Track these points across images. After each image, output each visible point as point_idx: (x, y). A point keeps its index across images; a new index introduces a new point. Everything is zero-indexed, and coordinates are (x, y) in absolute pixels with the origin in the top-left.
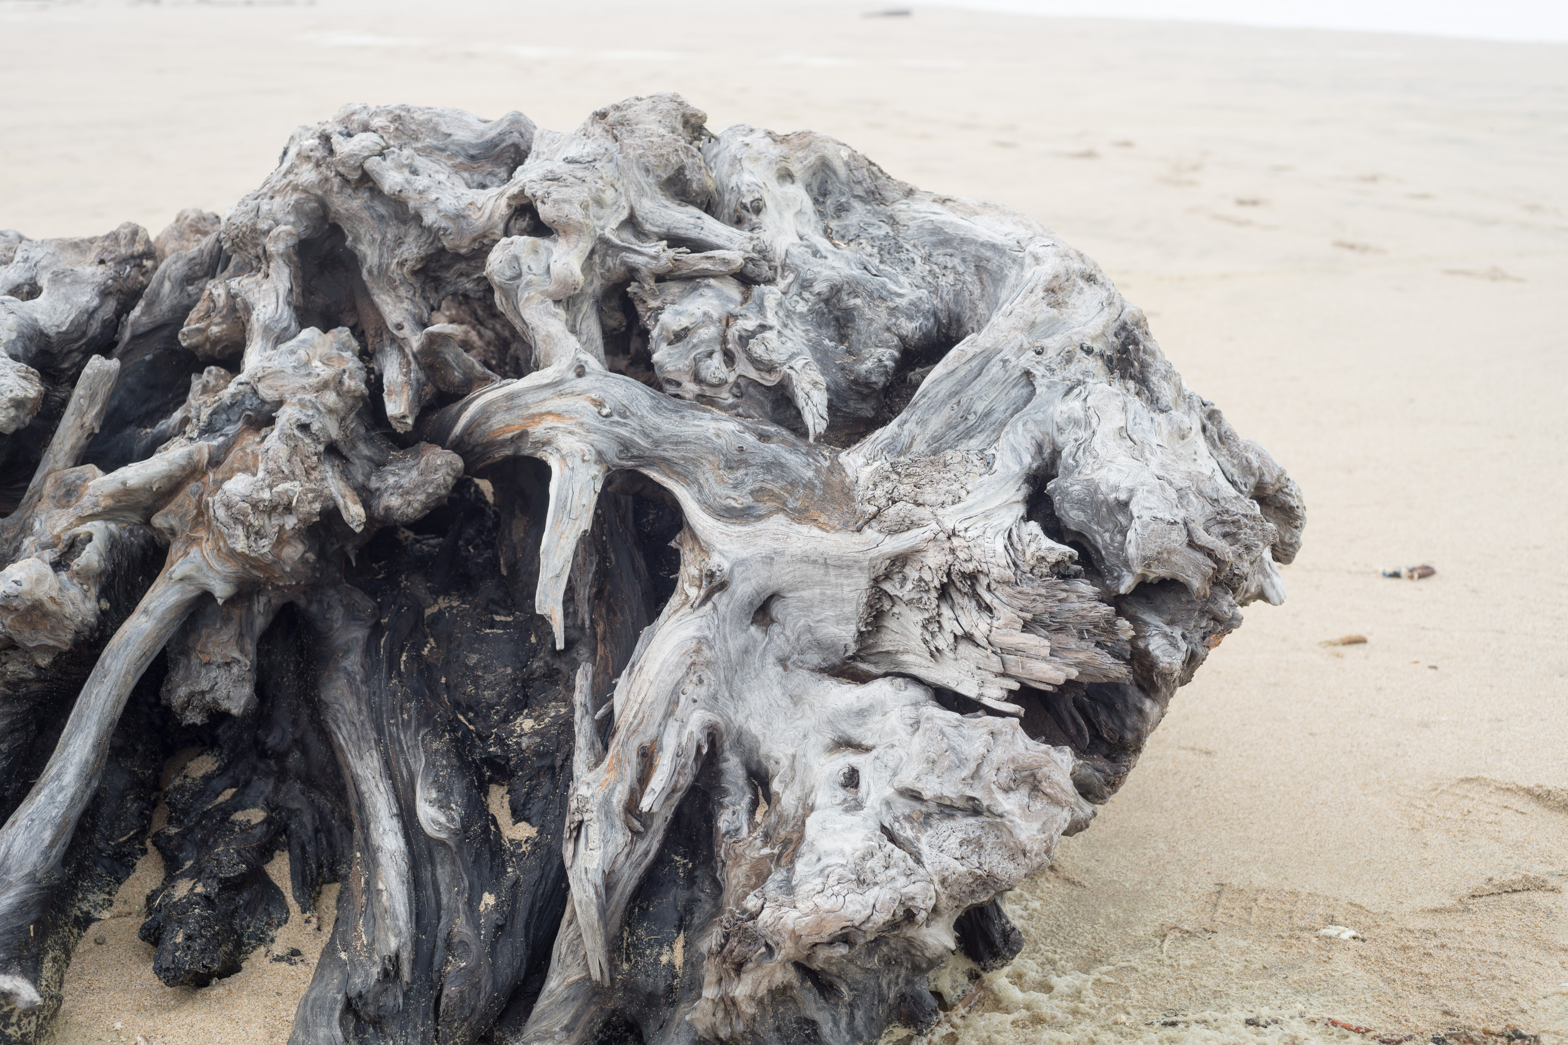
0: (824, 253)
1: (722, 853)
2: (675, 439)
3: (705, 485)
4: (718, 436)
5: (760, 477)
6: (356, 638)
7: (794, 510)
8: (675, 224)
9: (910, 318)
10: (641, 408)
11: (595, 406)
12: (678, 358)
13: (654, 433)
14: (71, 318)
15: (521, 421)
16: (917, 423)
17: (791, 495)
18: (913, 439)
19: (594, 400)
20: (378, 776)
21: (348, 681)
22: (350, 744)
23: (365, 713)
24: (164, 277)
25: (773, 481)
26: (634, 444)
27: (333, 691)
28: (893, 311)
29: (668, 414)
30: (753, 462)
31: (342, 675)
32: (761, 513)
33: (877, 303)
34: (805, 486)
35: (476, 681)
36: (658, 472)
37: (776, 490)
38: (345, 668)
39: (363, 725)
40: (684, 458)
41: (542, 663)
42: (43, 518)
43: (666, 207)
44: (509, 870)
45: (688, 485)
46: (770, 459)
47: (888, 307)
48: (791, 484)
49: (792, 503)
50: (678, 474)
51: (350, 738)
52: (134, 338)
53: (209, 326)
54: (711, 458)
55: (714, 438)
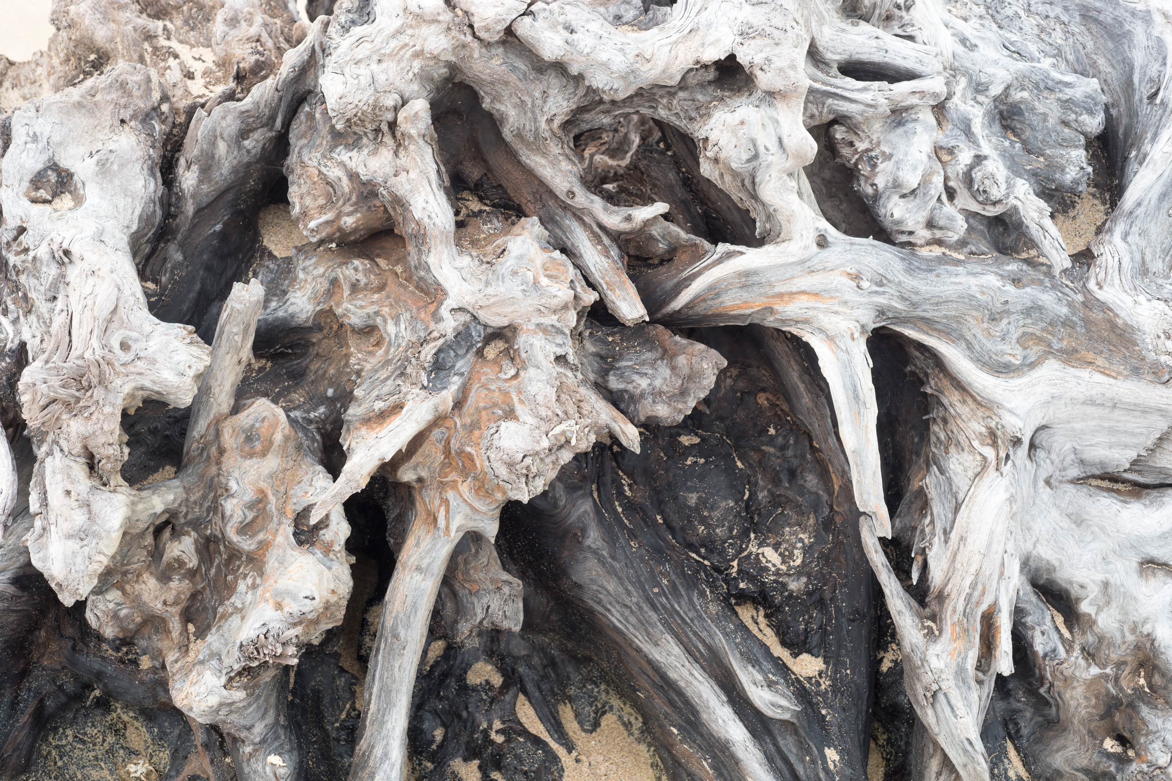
0: (974, 41)
1: (1048, 675)
2: (936, 300)
3: (974, 342)
4: (983, 293)
5: (1021, 323)
6: (585, 512)
7: (1060, 350)
8: (858, 50)
9: (1091, 112)
10: (896, 273)
11: (852, 279)
12: (917, 212)
13: (912, 296)
14: (137, 213)
15: (764, 300)
16: (1140, 234)
17: (1053, 336)
18: (1143, 254)
19: (849, 274)
20: (687, 663)
21: (599, 560)
22: (630, 627)
23: (635, 594)
24: (216, 137)
25: (1033, 324)
26: (891, 308)
27: (587, 573)
28: (1067, 104)
29: (923, 275)
30: (1014, 310)
31: (589, 555)
32: (1032, 360)
33: (1045, 95)
34: (1064, 324)
35: (703, 521)
36: (913, 329)
37: (1038, 333)
38: (589, 547)
39: (637, 604)
40: (946, 317)
41: (766, 493)
42: (236, 474)
43: (843, 30)
44: (824, 712)
45: (953, 342)
46: (1029, 304)
47: (1059, 99)
48: (1050, 324)
49: (1056, 345)
50: (939, 331)
51: (627, 620)
52: (199, 211)
53: (339, 216)
54: (975, 313)
55: (978, 295)
